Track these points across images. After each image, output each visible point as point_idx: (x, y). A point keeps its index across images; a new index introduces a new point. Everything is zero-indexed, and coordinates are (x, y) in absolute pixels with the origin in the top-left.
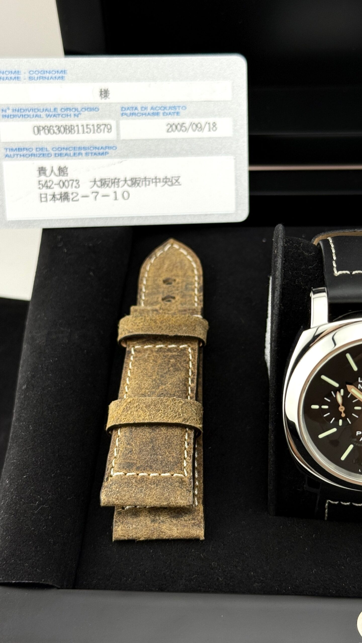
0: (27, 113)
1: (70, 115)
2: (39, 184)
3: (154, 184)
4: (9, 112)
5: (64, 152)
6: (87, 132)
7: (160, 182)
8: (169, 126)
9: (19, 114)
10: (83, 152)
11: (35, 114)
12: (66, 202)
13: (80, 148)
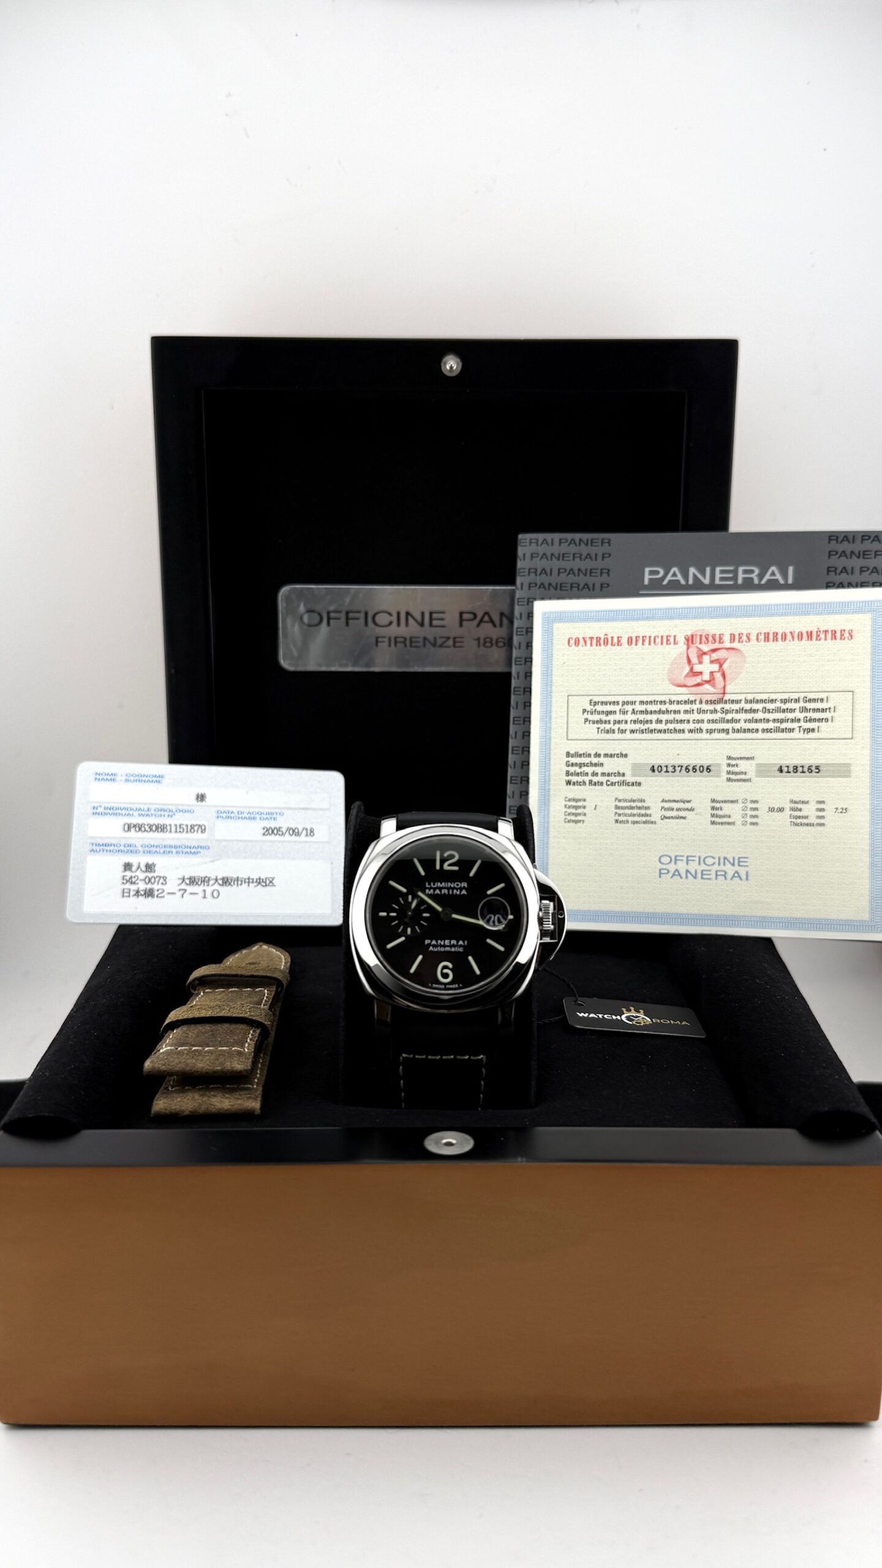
0: (120, 811)
1: (164, 815)
2: (123, 879)
3: (247, 884)
4: (100, 810)
5: (154, 849)
6: (180, 832)
7: (253, 882)
8: (265, 830)
9: (111, 812)
10: (174, 850)
11: (127, 813)
12: (150, 898)
13: (170, 846)
